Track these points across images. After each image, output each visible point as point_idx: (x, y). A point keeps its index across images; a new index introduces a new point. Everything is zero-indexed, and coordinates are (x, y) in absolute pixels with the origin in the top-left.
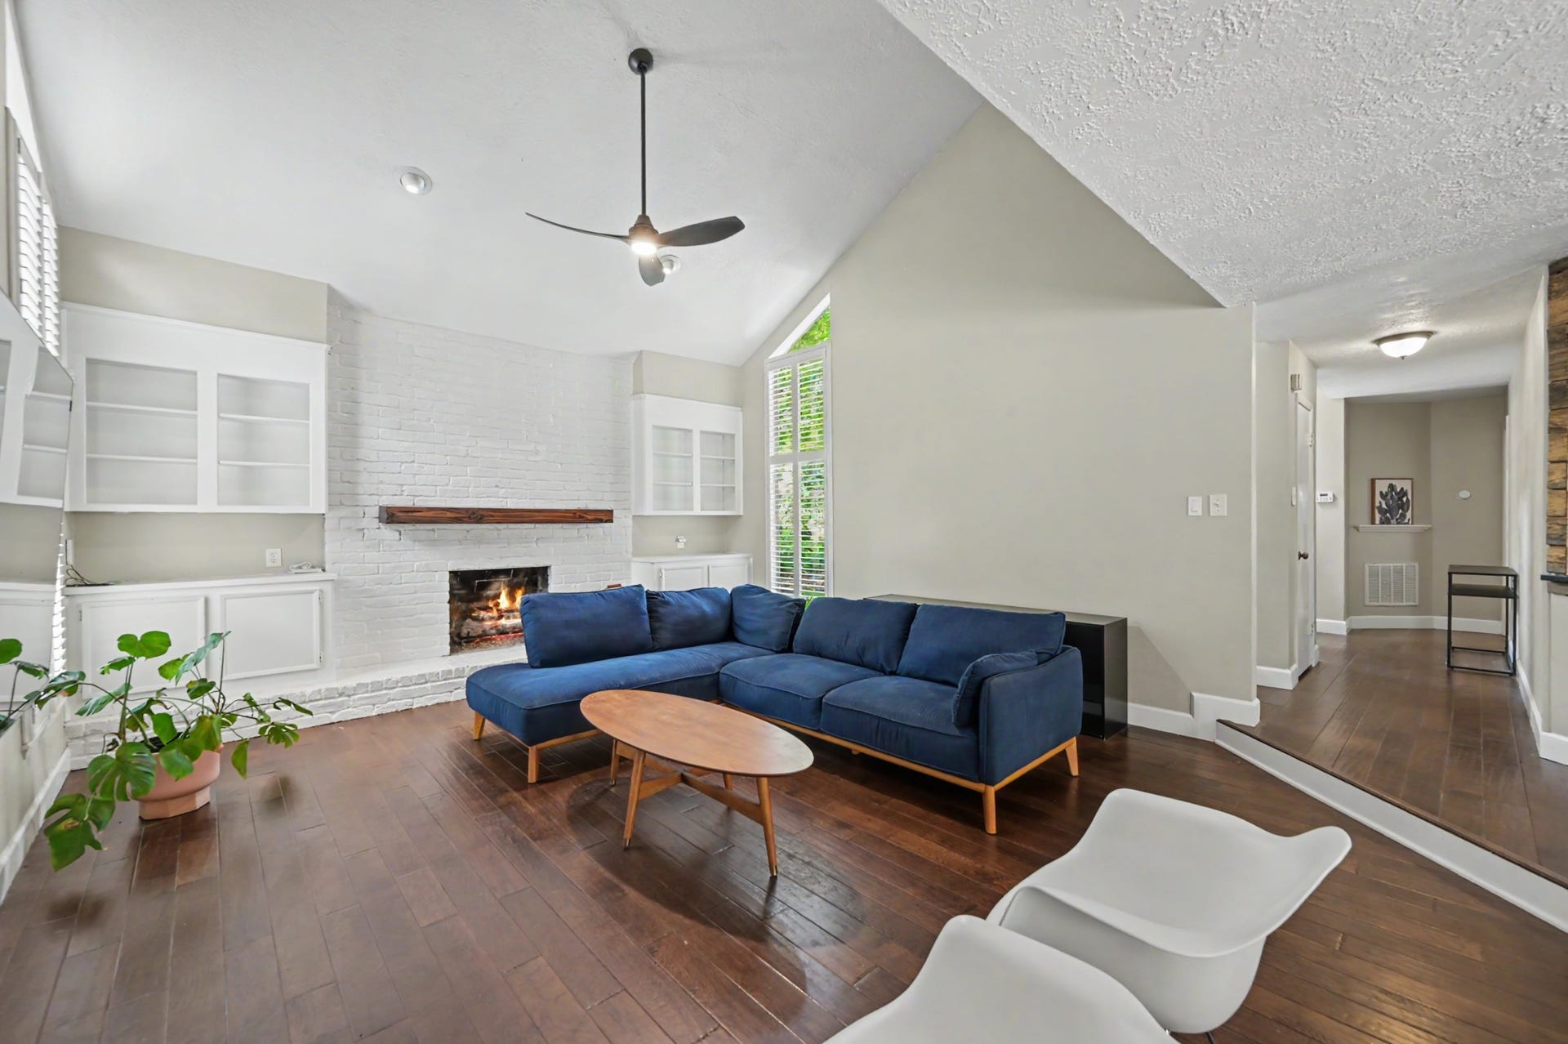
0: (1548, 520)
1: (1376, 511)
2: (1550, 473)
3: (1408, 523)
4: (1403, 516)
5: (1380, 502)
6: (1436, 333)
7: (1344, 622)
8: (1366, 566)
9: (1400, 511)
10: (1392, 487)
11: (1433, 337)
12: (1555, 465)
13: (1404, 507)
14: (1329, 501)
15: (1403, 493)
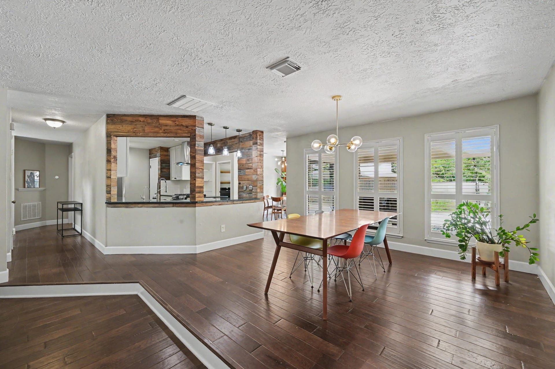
0: (106, 186)
2: (107, 173)
6: (66, 122)
11: (65, 123)
12: (108, 171)
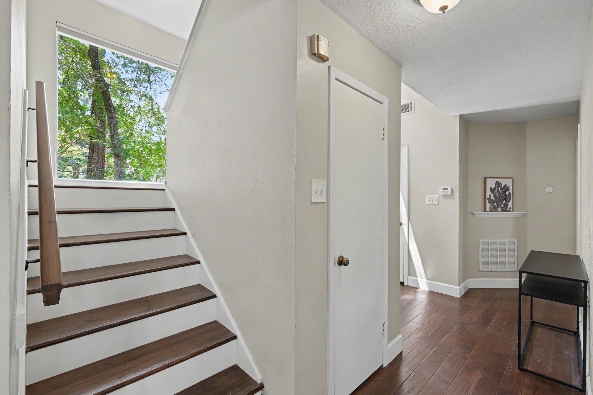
1: (487, 201)
3: (509, 211)
4: (506, 205)
5: (490, 195)
7: (458, 288)
8: (480, 241)
9: (504, 202)
10: (498, 184)
13: (507, 198)
14: (449, 194)
15: (506, 188)
